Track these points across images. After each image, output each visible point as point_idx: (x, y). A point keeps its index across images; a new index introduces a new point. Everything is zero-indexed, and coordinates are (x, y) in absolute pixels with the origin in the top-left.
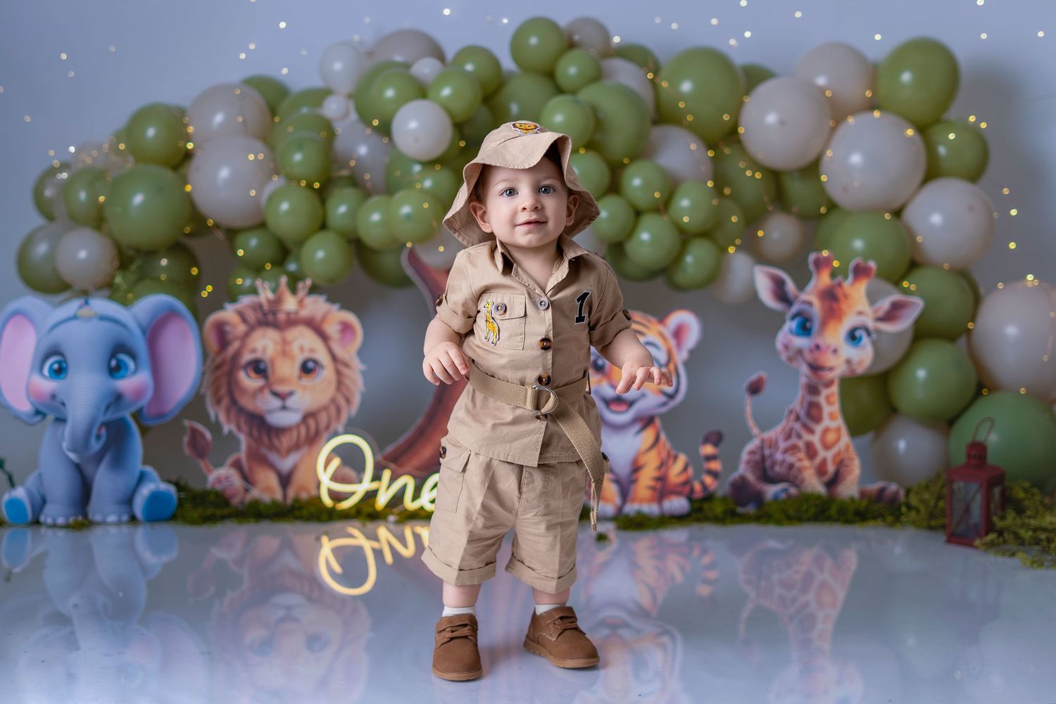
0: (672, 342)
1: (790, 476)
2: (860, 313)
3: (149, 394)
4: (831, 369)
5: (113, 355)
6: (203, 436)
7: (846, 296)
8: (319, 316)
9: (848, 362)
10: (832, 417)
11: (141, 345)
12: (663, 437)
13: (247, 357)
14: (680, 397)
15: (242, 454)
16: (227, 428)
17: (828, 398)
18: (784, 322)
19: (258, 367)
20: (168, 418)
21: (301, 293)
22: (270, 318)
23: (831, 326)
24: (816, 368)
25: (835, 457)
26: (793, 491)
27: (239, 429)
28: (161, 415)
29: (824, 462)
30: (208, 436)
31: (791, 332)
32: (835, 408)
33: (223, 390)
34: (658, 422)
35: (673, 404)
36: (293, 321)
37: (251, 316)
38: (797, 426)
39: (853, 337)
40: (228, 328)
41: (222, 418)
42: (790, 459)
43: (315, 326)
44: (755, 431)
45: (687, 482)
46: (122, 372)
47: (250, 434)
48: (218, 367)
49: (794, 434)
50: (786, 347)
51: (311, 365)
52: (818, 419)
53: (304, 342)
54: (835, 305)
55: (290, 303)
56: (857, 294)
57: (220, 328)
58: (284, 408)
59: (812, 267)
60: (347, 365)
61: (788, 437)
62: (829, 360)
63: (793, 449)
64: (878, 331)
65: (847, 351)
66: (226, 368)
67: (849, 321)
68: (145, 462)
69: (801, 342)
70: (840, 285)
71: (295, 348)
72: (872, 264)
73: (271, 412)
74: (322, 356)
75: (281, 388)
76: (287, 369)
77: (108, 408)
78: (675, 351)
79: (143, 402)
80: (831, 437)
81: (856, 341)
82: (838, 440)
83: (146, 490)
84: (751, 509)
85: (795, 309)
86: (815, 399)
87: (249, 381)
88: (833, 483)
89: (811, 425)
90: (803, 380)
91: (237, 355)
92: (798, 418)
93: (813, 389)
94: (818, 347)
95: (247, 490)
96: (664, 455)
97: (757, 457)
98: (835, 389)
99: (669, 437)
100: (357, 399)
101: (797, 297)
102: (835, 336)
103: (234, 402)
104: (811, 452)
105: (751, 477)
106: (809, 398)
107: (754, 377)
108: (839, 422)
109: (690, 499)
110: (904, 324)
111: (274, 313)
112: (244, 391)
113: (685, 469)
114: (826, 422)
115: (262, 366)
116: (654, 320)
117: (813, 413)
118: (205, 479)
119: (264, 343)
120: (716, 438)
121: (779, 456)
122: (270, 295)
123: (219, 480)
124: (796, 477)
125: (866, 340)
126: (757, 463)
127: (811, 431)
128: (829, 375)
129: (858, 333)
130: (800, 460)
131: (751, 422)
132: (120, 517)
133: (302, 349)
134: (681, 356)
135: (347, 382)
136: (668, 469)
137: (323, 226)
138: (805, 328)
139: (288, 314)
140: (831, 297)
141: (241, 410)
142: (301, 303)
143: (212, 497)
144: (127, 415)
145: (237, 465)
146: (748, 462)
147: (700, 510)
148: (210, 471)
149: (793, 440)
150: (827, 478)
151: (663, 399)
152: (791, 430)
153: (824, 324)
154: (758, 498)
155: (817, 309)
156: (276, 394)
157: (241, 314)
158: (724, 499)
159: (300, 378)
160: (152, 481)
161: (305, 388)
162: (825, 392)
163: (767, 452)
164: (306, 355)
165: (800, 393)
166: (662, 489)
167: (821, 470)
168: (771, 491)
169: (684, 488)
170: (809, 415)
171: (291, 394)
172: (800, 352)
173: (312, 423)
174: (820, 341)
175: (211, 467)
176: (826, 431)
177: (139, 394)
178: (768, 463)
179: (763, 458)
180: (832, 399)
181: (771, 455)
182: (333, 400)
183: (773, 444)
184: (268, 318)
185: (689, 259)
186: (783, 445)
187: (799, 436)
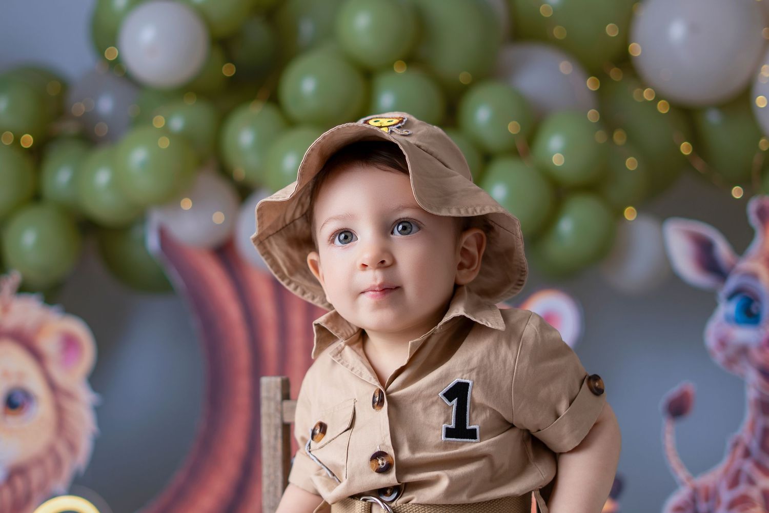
8: (31, 326)
31: (728, 319)
38: (748, 466)
43: (25, 341)
44: (682, 474)
49: (743, 478)
50: (723, 343)
51: (19, 398)
53: (7, 365)
59: (753, 219)
60: (71, 398)
61: (734, 483)
63: (743, 501)
69: (744, 335)
74: (35, 384)
85: (733, 283)
90: (751, 394)
92: (747, 454)
100: (85, 446)
101: (733, 267)
106: (762, 421)
107: (674, 391)
131: (674, 462)
133: (7, 374)
137: (36, 198)
138: (750, 313)
142: (6, 307)
149: (742, 489)
152: (739, 472)
163: (702, 507)
164: (12, 382)
165: (749, 414)
170: (763, 447)
172: (744, 350)
173: (19, 483)
181: (710, 511)
182: (52, 450)
183: (711, 496)
185: (566, 226)
186: (726, 496)
187: (751, 482)
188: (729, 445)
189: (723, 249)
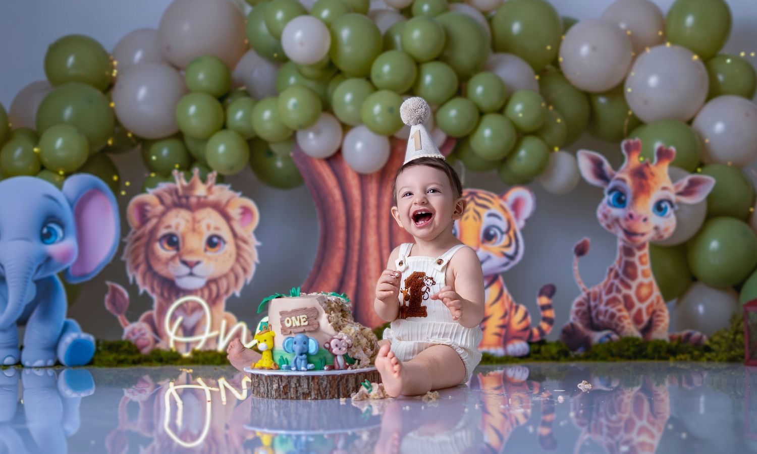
0: (511, 214)
1: (612, 325)
2: (664, 188)
3: (74, 258)
4: (643, 234)
5: (45, 224)
6: (122, 295)
7: (653, 175)
8: (224, 201)
9: (656, 228)
10: (644, 274)
11: (68, 216)
12: (506, 291)
13: (163, 232)
14: (519, 258)
15: (154, 312)
16: (143, 288)
17: (640, 258)
18: (603, 196)
19: (172, 241)
20: (89, 278)
21: (210, 183)
22: (184, 200)
23: (641, 199)
24: (630, 234)
25: (648, 308)
26: (615, 337)
27: (153, 290)
28: (84, 275)
29: (640, 311)
30: (126, 295)
31: (609, 203)
32: (647, 267)
33: (141, 258)
34: (501, 279)
35: (513, 264)
36: (202, 204)
37: (168, 199)
38: (617, 282)
39: (659, 208)
40: (148, 208)
41: (139, 281)
42: (612, 310)
43: (221, 209)
45: (527, 328)
46: (53, 239)
47: (162, 295)
48: (138, 239)
49: (614, 288)
50: (605, 216)
51: (215, 240)
52: (633, 277)
53: (210, 221)
54: (644, 182)
55: (201, 190)
56: (662, 172)
57: (142, 208)
58: (191, 274)
59: (624, 152)
60: (245, 242)
61: (609, 291)
62: (641, 227)
63: (614, 301)
64: (679, 203)
65: (655, 219)
66: (144, 240)
67: (656, 195)
68: (69, 315)
69: (617, 212)
70: (647, 165)
71: (203, 225)
72: (673, 149)
73: (179, 277)
74: (225, 233)
75: (190, 258)
76: (195, 243)
77: (39, 268)
78: (513, 220)
79: (69, 264)
80: (644, 291)
81: (662, 212)
82: (650, 294)
83: (69, 339)
84: (580, 352)
85: (612, 184)
86: (631, 259)
87: (163, 252)
88: (648, 329)
89: (629, 281)
90: (620, 244)
91: (155, 229)
93: (628, 252)
94: (631, 216)
95: (156, 342)
96: (507, 306)
97: (584, 308)
98: (646, 251)
99: (511, 291)
100: (252, 270)
101: (613, 176)
102: (645, 207)
103: (150, 268)
104: (628, 304)
105: (580, 325)
106: (625, 258)
107: (579, 242)
108: (651, 279)
109: (530, 343)
110: (699, 198)
111: (187, 198)
112: (158, 259)
113: (525, 317)
114: (640, 279)
115: (175, 239)
116: (495, 196)
117: (629, 271)
118: (121, 330)
119: (178, 221)
120: (550, 291)
121: (602, 307)
122: (185, 183)
123: (133, 333)
124: (617, 325)
125: (670, 211)
126: (584, 313)
127: (628, 287)
128: (642, 240)
129: (663, 205)
130: (620, 310)
131: (578, 279)
132: (46, 361)
133: (208, 227)
134: (518, 225)
135: (245, 255)
136: (510, 318)
137: (224, 127)
138: (620, 201)
139: (199, 198)
140: (640, 174)
141: (155, 275)
142: (209, 190)
143: (126, 347)
144: (54, 274)
145: (150, 321)
146: (577, 313)
147: (538, 352)
148: (126, 325)
149: (614, 294)
150: (642, 326)
151: (505, 260)
152: (612, 284)
153: (635, 197)
154: (586, 343)
155: (629, 185)
156: (185, 263)
157: (160, 197)
158: (558, 343)
159: (206, 250)
160: (75, 331)
161: (209, 258)
162: (638, 254)
163: (592, 304)
164: (212, 232)
165: (618, 254)
166: (506, 335)
167: (637, 320)
168: (597, 337)
169: (526, 333)
170: (625, 272)
171: (198, 263)
172: (617, 220)
173: (214, 288)
174: (632, 211)
175: (127, 322)
176: (641, 285)
177: (66, 256)
178: (594, 314)
179: (589, 308)
180: (644, 259)
181: (596, 306)
182: (232, 269)
183: (597, 297)
184: (182, 201)
185: (522, 153)
186: (605, 298)
187: (618, 291)
188: (608, 270)
189: (607, 166)
